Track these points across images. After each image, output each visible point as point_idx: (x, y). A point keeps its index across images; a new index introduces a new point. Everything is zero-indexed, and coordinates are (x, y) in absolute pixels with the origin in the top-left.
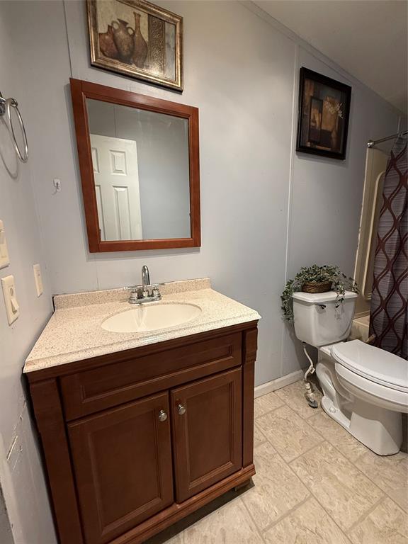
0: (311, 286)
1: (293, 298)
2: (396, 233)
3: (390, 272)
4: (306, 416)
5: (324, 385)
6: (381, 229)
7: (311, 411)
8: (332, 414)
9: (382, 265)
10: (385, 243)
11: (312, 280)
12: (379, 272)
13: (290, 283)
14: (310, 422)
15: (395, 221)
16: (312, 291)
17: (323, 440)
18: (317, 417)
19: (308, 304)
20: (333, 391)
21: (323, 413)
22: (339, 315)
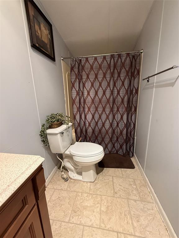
0: (55, 125)
1: (46, 134)
2: (78, 97)
3: (79, 112)
4: (66, 187)
5: (67, 167)
6: (73, 96)
7: (67, 183)
8: (75, 178)
9: (75, 110)
10: (75, 101)
11: (54, 122)
12: (75, 112)
13: (43, 126)
14: (69, 189)
15: (77, 92)
16: (55, 127)
17: (76, 193)
18: (70, 184)
19: (56, 134)
20: (72, 168)
21: (72, 180)
22: (68, 135)
